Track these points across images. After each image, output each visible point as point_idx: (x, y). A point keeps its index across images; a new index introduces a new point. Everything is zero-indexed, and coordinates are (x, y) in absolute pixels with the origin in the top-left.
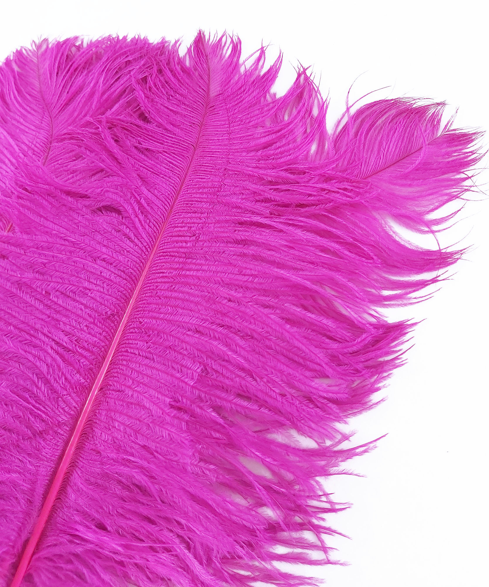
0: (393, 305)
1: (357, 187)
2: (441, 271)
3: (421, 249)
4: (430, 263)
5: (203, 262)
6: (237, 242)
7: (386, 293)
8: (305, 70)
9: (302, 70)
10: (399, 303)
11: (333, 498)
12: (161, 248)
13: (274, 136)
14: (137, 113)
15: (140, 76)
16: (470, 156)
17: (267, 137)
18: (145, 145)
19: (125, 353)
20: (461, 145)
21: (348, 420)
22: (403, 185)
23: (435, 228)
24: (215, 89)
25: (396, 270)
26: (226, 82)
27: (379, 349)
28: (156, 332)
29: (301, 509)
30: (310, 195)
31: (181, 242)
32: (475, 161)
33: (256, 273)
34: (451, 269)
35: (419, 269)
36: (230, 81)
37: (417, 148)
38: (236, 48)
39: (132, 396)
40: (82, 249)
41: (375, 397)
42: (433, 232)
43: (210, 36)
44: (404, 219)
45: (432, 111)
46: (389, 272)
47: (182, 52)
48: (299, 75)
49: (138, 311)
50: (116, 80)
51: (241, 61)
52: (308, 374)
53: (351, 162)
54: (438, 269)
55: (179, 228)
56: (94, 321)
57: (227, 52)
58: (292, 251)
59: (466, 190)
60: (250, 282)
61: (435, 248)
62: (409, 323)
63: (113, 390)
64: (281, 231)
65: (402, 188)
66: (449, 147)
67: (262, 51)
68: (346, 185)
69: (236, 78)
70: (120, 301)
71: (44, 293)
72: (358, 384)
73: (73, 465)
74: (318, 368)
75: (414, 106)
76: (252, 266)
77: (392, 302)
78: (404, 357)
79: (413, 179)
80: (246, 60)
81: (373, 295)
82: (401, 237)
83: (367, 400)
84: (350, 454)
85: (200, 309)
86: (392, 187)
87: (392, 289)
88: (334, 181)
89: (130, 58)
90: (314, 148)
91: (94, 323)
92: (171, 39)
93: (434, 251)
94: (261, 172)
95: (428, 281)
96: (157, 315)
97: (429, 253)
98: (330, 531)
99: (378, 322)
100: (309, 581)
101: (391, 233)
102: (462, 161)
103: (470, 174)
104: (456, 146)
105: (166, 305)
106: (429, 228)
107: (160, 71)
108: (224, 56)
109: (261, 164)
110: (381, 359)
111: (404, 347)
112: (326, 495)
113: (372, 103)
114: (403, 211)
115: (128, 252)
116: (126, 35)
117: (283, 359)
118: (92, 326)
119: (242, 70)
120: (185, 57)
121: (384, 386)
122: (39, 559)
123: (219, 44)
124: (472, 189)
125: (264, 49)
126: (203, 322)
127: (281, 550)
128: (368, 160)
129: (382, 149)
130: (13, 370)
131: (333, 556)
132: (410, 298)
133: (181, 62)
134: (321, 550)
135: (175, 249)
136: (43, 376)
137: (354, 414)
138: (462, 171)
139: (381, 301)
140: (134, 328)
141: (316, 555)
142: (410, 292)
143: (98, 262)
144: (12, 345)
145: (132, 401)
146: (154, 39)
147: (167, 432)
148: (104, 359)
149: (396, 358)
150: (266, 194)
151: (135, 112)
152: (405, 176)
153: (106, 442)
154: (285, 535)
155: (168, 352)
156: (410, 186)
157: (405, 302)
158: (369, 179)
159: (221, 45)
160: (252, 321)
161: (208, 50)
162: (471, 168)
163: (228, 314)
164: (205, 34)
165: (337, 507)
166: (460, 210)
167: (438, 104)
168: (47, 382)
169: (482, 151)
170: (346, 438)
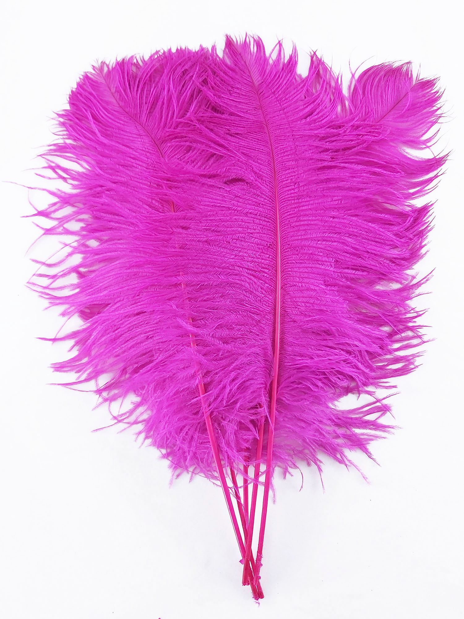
0: (417, 197)
1: (376, 129)
2: (439, 170)
3: (425, 159)
4: (433, 166)
5: (309, 199)
6: (322, 181)
7: (412, 191)
8: (315, 53)
9: (312, 53)
10: (421, 195)
11: (417, 310)
12: (281, 197)
13: (312, 106)
14: (210, 108)
15: (201, 80)
16: (436, 94)
17: (309, 107)
18: (233, 131)
19: (287, 265)
20: (429, 88)
21: (413, 267)
22: (403, 122)
23: (429, 144)
24: (256, 79)
25: (413, 176)
26: (262, 72)
27: (419, 224)
28: (300, 247)
29: (401, 321)
30: (352, 140)
31: (290, 190)
32: (439, 97)
33: (341, 198)
34: (443, 168)
35: (427, 172)
36: (265, 71)
37: (404, 95)
38: (259, 44)
39: (302, 286)
40: (235, 210)
41: (423, 251)
42: (428, 147)
43: (236, 39)
44: (410, 143)
45: (405, 69)
46: (409, 178)
47: (220, 53)
48: (312, 57)
49: (284, 239)
50: (183, 86)
51: (267, 54)
52: (387, 247)
53: (367, 113)
54: (437, 168)
55: (286, 182)
56: (262, 251)
57: (253, 48)
58: (355, 179)
59: (440, 117)
60: (340, 204)
61: (431, 157)
62: (430, 204)
63: (289, 287)
64: (344, 167)
65: (403, 124)
66: (423, 91)
67: (280, 44)
68: (369, 129)
69: (269, 67)
70: (271, 235)
71: (226, 243)
72: (412, 247)
73: (282, 332)
74: (391, 243)
75: (393, 67)
76: (337, 194)
77: (417, 195)
78: (432, 225)
79: (408, 117)
80: (271, 53)
81: (406, 194)
82: (411, 154)
83: (420, 253)
84: (418, 284)
85: (319, 227)
86: (397, 124)
87: (414, 188)
88: (361, 128)
89: (186, 67)
90: (339, 108)
91: (262, 252)
92: (208, 46)
93: (432, 159)
94: (316, 132)
95: (433, 177)
96: (297, 238)
97: (429, 160)
98: (420, 327)
99: (412, 209)
100: (417, 355)
101: (405, 154)
102: (433, 99)
103: (438, 106)
104: (427, 89)
105: (299, 230)
106: (425, 145)
107: (214, 73)
108: (253, 52)
109: (312, 127)
110: (420, 229)
111: (430, 219)
112: (413, 309)
113: (367, 70)
114: (408, 138)
115: (262, 204)
116: (170, 48)
117: (373, 243)
118: (262, 254)
119: (271, 62)
120: (223, 57)
121: (428, 243)
122: (282, 388)
123: (246, 45)
124: (443, 115)
125: (281, 42)
126: (325, 234)
127: (396, 346)
128: (376, 109)
129: (383, 100)
130: (230, 292)
131: (425, 338)
132: (426, 190)
133: (223, 61)
134: (417, 338)
135: (289, 196)
136: (248, 290)
137: (415, 263)
138: (434, 105)
139: (411, 196)
140: (286, 249)
141: (415, 341)
142: (425, 187)
143: (249, 215)
144: (223, 278)
145: (303, 289)
146: (194, 47)
147: (329, 299)
148: (276, 271)
149: (427, 227)
150: (324, 146)
151: (208, 108)
152: (402, 116)
153: (296, 315)
154: (398, 337)
155: (312, 257)
156: (407, 121)
157: (424, 193)
158: (381, 122)
159: (247, 44)
160: (350, 226)
161: (240, 50)
162: (438, 102)
163: (336, 226)
164: (232, 37)
165: (421, 313)
166: (439, 130)
167: (408, 63)
168: (251, 293)
169: (442, 90)
170: (414, 277)
